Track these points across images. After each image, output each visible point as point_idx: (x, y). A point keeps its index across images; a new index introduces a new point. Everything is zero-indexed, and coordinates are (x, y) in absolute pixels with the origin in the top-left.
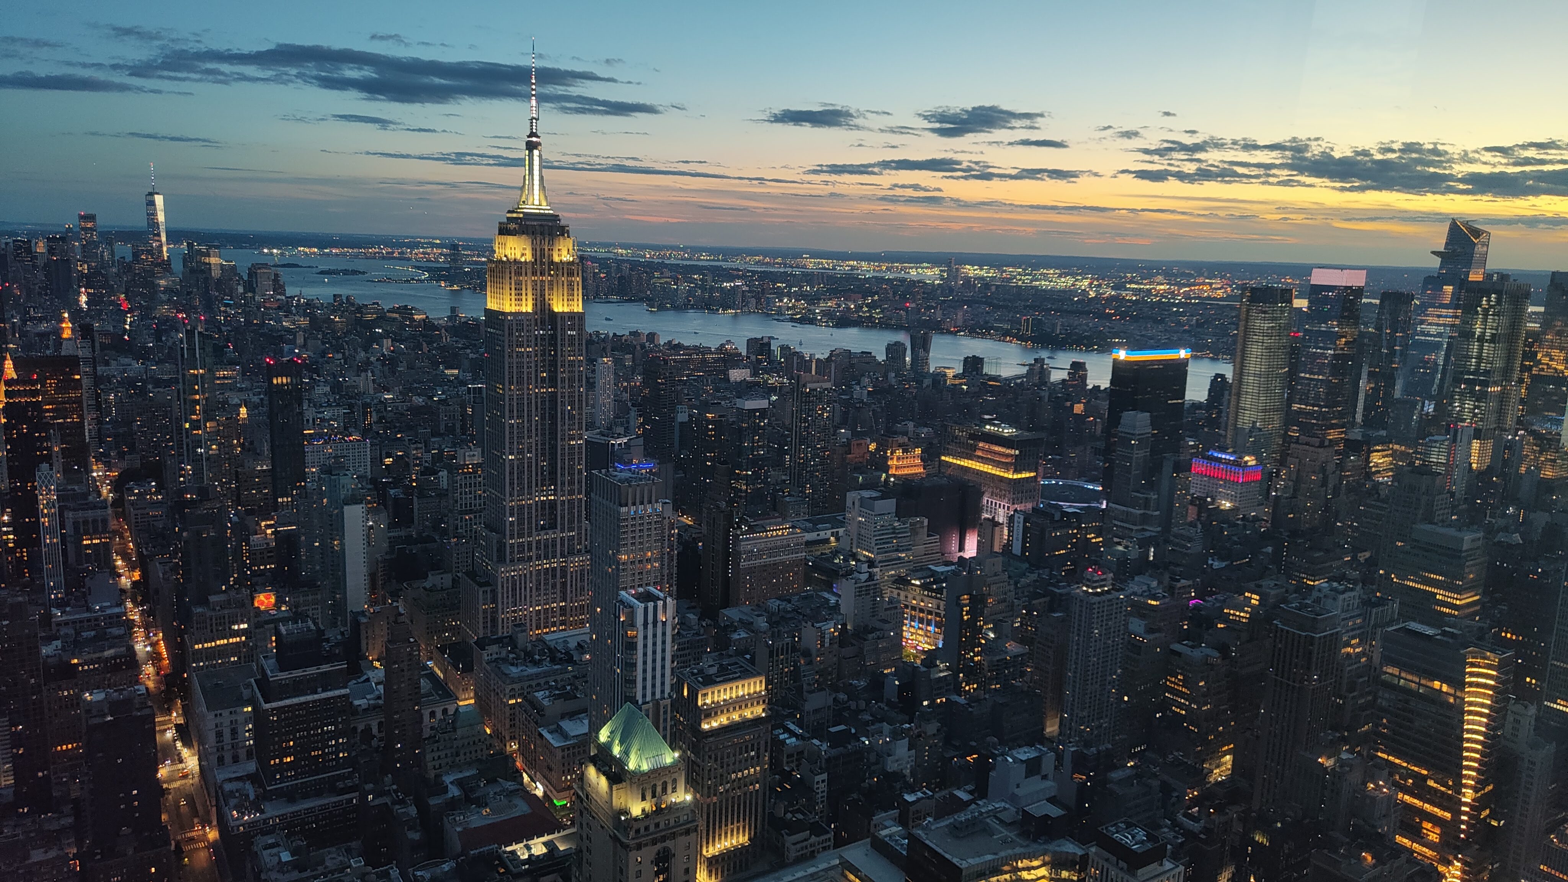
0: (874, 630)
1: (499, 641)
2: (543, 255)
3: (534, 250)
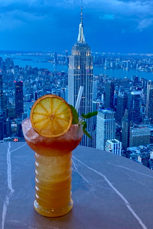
2: (83, 54)
3: (81, 53)
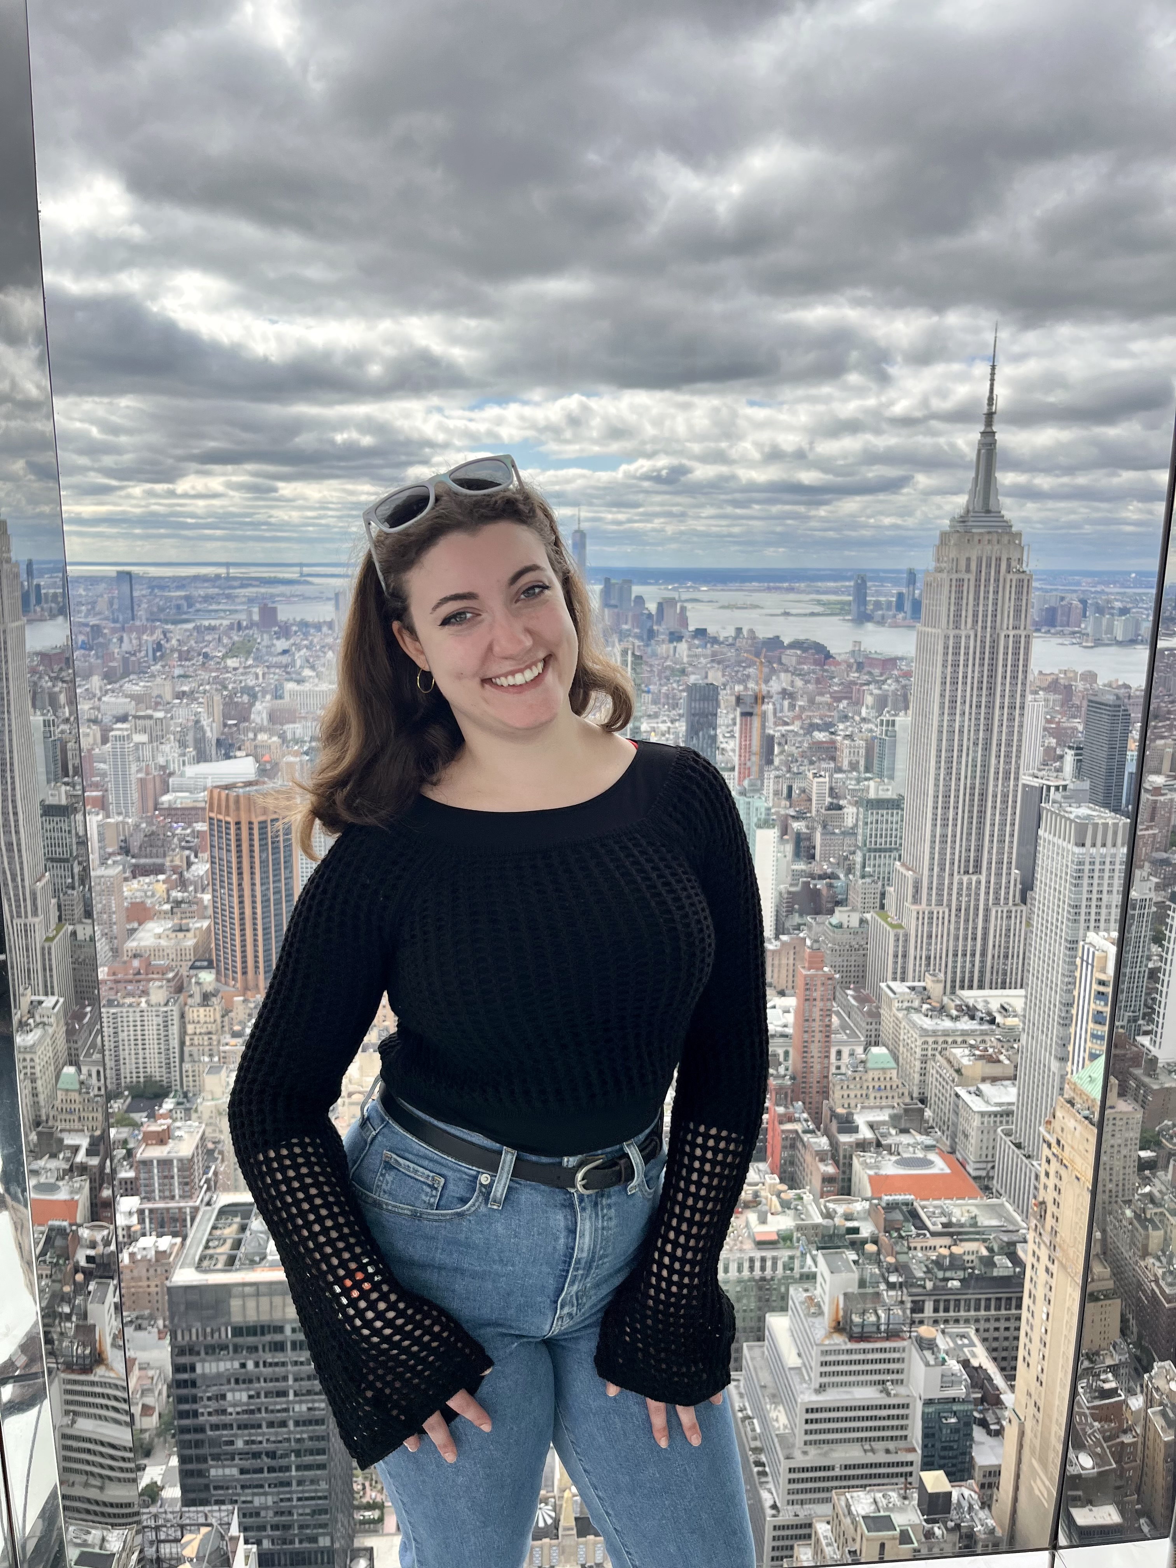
2: (989, 566)
3: (979, 560)
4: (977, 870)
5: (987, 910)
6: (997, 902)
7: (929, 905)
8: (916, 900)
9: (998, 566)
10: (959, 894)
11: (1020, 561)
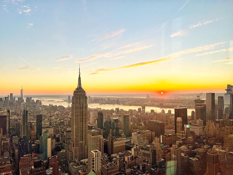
0: (137, 157)
1: (73, 161)
3: (80, 94)
4: (82, 141)
5: (84, 146)
6: (85, 145)
7: (75, 147)
8: (73, 147)
9: (82, 95)
10: (80, 145)
11: (85, 95)
